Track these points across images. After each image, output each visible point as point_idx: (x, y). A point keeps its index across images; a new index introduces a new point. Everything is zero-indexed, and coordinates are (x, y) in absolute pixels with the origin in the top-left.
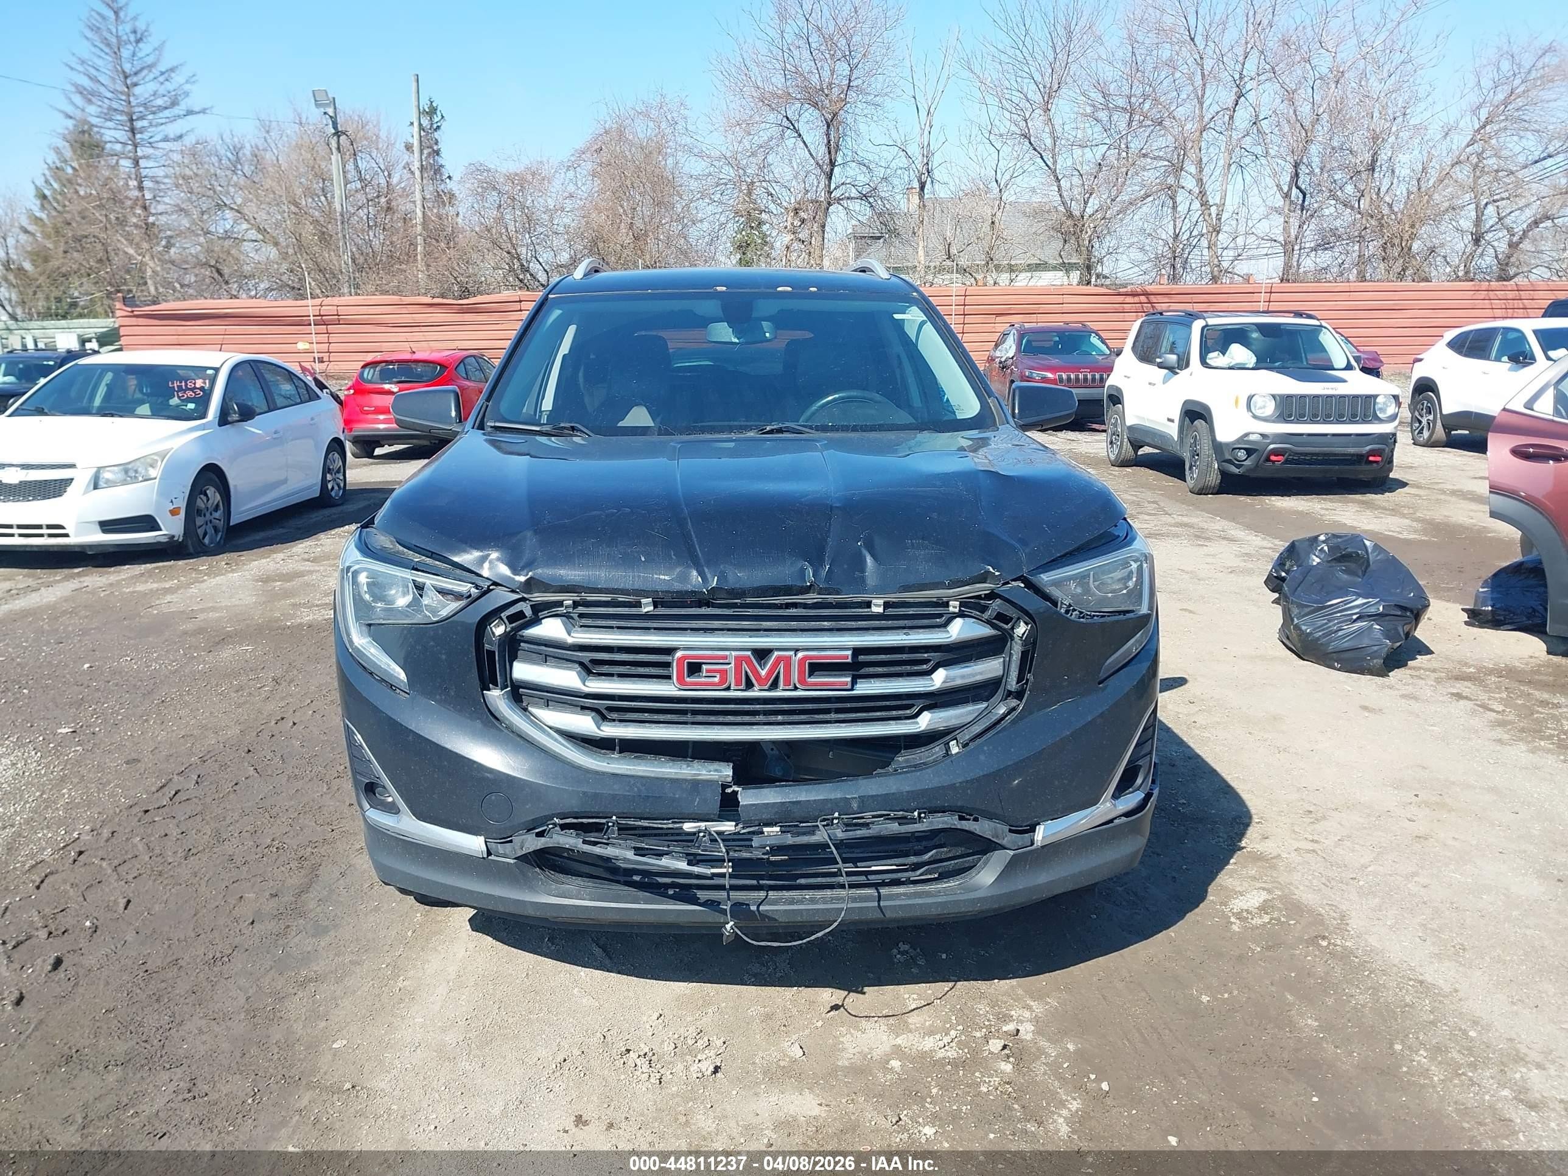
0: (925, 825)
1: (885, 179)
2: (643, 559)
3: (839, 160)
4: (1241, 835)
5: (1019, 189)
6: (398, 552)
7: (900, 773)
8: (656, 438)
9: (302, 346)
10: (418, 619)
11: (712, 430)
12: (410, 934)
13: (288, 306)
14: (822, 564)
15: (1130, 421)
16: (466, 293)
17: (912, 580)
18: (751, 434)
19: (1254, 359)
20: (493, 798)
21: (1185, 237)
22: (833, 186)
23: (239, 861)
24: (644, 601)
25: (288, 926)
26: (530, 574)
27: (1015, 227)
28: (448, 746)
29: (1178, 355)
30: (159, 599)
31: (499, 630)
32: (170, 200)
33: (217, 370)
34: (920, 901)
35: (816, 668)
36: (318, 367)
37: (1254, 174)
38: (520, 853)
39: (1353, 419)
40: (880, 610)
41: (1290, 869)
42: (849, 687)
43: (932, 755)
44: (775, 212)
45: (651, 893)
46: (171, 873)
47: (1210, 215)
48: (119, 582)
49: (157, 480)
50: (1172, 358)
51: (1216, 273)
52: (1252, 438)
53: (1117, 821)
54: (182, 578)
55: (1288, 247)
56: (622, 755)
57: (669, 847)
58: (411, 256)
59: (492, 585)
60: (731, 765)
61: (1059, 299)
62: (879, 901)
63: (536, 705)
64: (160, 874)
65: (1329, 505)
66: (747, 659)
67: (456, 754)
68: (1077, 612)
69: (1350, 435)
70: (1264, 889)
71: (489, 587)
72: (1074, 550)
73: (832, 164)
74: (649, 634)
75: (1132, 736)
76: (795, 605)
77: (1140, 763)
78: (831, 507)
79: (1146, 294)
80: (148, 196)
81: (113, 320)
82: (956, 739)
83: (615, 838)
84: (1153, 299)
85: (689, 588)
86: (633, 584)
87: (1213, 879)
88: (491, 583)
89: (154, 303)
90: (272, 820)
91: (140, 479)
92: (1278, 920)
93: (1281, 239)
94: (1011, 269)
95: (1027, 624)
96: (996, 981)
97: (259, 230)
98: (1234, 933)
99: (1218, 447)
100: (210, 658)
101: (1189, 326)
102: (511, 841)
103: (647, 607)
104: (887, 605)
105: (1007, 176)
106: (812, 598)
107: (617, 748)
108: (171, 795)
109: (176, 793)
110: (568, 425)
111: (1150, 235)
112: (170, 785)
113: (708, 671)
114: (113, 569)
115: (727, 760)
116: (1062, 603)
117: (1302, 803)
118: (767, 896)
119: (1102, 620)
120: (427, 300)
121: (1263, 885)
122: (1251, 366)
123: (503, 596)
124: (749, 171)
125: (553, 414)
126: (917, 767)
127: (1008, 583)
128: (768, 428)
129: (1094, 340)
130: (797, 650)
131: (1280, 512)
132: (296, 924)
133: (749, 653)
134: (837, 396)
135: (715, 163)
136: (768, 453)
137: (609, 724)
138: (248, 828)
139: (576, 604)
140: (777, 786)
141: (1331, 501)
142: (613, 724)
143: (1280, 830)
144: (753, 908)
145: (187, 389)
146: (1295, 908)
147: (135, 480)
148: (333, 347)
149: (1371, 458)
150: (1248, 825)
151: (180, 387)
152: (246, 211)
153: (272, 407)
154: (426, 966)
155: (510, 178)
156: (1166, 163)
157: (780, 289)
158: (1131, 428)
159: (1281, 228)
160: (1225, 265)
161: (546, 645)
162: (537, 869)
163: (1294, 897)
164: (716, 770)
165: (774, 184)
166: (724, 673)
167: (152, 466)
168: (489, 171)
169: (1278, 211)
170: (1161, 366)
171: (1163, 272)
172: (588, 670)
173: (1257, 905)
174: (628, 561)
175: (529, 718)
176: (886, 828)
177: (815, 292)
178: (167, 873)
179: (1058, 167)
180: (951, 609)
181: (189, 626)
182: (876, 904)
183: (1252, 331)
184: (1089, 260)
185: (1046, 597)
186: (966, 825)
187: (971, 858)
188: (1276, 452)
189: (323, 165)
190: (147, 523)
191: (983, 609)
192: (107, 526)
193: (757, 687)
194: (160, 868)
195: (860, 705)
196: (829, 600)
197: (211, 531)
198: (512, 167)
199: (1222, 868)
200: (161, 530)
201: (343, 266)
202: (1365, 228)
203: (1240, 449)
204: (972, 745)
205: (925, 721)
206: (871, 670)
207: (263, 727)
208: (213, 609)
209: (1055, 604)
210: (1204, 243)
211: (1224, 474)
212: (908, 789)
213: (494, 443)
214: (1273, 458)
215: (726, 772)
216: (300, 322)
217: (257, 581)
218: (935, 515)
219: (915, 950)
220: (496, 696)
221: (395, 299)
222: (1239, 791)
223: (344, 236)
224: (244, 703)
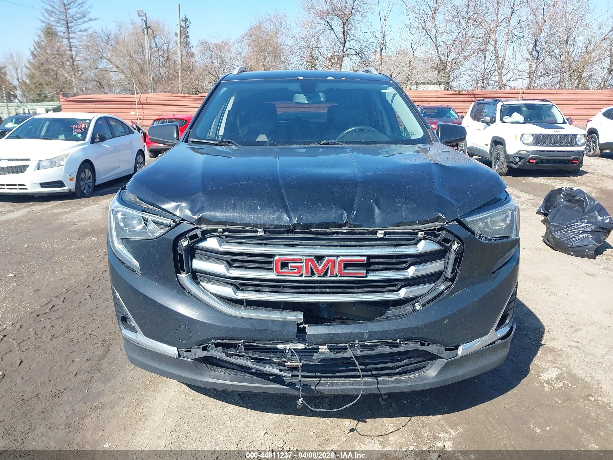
0: (403, 348)
1: (366, 47)
2: (259, 208)
3: (348, 39)
4: (541, 337)
5: (421, 51)
6: (136, 202)
7: (390, 320)
8: (268, 147)
9: (133, 113)
10: (145, 237)
11: (295, 143)
12: (148, 382)
13: (127, 97)
14: (352, 211)
15: (469, 145)
16: (197, 92)
17: (399, 220)
18: (314, 145)
19: (523, 119)
20: (182, 329)
21: (488, 71)
22: (345, 49)
23: (75, 341)
24: (259, 230)
25: (92, 377)
26: (201, 215)
27: (418, 66)
28: (160, 302)
29: (491, 117)
30: (62, 216)
31: (185, 244)
32: (83, 54)
33: (90, 121)
34: (398, 385)
35: (347, 266)
36: (139, 122)
37: (518, 45)
38: (194, 357)
39: (566, 145)
40: (382, 236)
41: (569, 357)
42: (365, 275)
43: (406, 310)
44: (321, 60)
45: (261, 378)
46: (44, 347)
47: (499, 61)
48: (47, 209)
49: (64, 166)
50: (488, 119)
51: (501, 86)
52: (522, 152)
53: (496, 342)
54: (73, 207)
55: (531, 75)
56: (247, 307)
57: (270, 357)
58: (176, 77)
59: (181, 220)
60: (303, 313)
61: (436, 96)
62: (378, 385)
63: (204, 281)
64: (38, 347)
65: (555, 181)
66: (311, 261)
67: (164, 306)
68: (484, 238)
69: (565, 151)
70: (558, 368)
71: (180, 221)
72: (483, 205)
73: (345, 40)
74: (261, 247)
75: (506, 300)
76: (337, 233)
77: (508, 313)
78: (357, 182)
79: (473, 94)
80: (74, 53)
81: (59, 102)
82: (418, 302)
83: (241, 352)
84: (476, 96)
85: (282, 223)
86: (254, 221)
87: (531, 361)
88: (181, 219)
89: (75, 96)
90: (94, 321)
91: (57, 165)
92: (568, 385)
93: (528, 72)
94: (417, 84)
95: (458, 243)
96: (431, 416)
97: (117, 67)
98: (547, 392)
99: (507, 156)
100: (79, 243)
101: (496, 105)
102: (190, 351)
103: (261, 233)
104: (385, 233)
105: (416, 45)
106: (346, 229)
107: (245, 304)
108: (50, 308)
109: (53, 306)
110: (227, 140)
111: (474, 70)
112: (51, 302)
113: (291, 266)
114: (46, 203)
115: (301, 311)
116: (477, 233)
117: (567, 321)
118: (320, 380)
119: (496, 242)
120: (182, 95)
121: (557, 365)
122: (522, 122)
123: (186, 226)
124: (311, 43)
125: (223, 137)
126: (398, 316)
127: (450, 222)
128: (322, 143)
129: (452, 112)
130: (338, 256)
131: (534, 184)
132: (96, 376)
133: (313, 258)
134: (354, 128)
135: (298, 40)
136: (323, 154)
137: (240, 292)
138: (82, 325)
139: (224, 231)
140: (326, 325)
141: (555, 179)
142: (243, 292)
143: (559, 336)
144: (313, 388)
145: (78, 128)
146: (574, 378)
147: (55, 166)
148: (145, 114)
149: (573, 161)
150: (543, 332)
151: (75, 128)
152: (112, 59)
153: (114, 136)
154: (155, 401)
155: (216, 45)
156: (482, 40)
157: (328, 78)
158: (469, 148)
159: (528, 67)
160: (504, 82)
161: (209, 252)
162: (204, 364)
163: (573, 372)
164: (295, 316)
165: (321, 49)
166: (300, 268)
167: (62, 160)
168: (207, 43)
169: (526, 60)
170: (483, 122)
171: (479, 85)
172: (230, 264)
173: (556, 376)
174: (252, 209)
175: (200, 288)
176: (383, 350)
177: (344, 80)
178: (41, 347)
179: (437, 42)
180: (419, 236)
181: (73, 228)
182: (376, 386)
183: (523, 107)
184: (448, 80)
185: (469, 230)
186: (425, 348)
187: (425, 362)
188: (533, 159)
189: (142, 41)
190: (60, 184)
191: (436, 236)
192: (43, 185)
193: (316, 275)
194: (39, 345)
195: (370, 284)
196: (355, 231)
197: (87, 188)
198: (217, 41)
199: (535, 355)
200: (65, 187)
201: (149, 81)
202: (563, 67)
203: (517, 157)
204: (427, 306)
205: (403, 293)
206: (376, 267)
207: (96, 275)
208: (84, 221)
209: (474, 233)
210: (496, 73)
211: (509, 168)
212: (394, 328)
213: (193, 149)
214: (531, 161)
215: (299, 316)
216: (132, 104)
217: (104, 209)
218: (411, 186)
219: (390, 398)
220: (183, 276)
221: (169, 94)
222: (536, 314)
223: (149, 69)
224: (91, 263)
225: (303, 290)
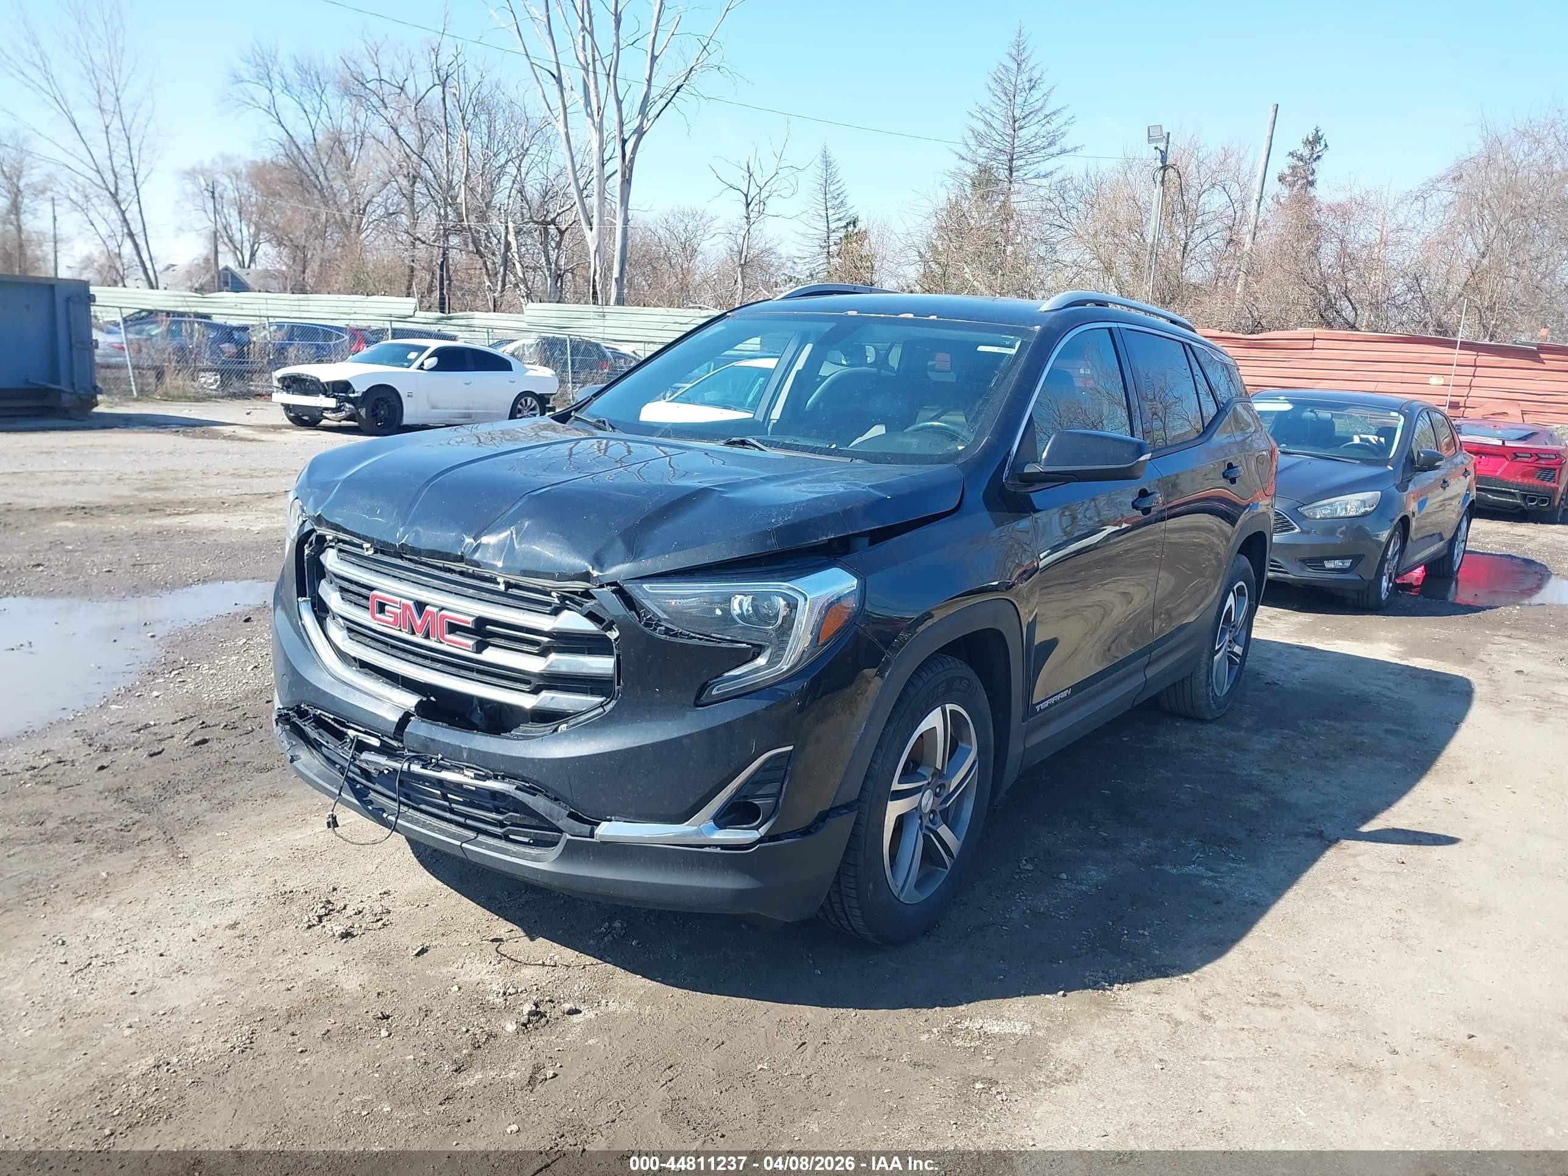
2: (378, 512)
17: (532, 566)
24: (367, 545)
26: (321, 511)
31: (307, 551)
35: (450, 627)
40: (503, 588)
42: (476, 650)
43: (544, 732)
66: (411, 608)
68: (663, 628)
71: (307, 518)
76: (450, 570)
82: (567, 723)
85: (391, 540)
103: (368, 551)
104: (507, 584)
106: (460, 566)
107: (357, 664)
113: (389, 612)
116: (645, 615)
123: (308, 526)
127: (603, 586)
133: (411, 603)
137: (349, 641)
139: (336, 540)
157: (902, 316)
161: (331, 573)
166: (397, 616)
172: (341, 594)
175: (314, 625)
177: (934, 319)
180: (556, 600)
185: (633, 607)
191: (582, 605)
193: (416, 633)
196: (472, 572)
206: (497, 641)
209: (639, 615)
215: (411, 701)
220: (300, 602)
223: (1150, 267)
225: (410, 657)
